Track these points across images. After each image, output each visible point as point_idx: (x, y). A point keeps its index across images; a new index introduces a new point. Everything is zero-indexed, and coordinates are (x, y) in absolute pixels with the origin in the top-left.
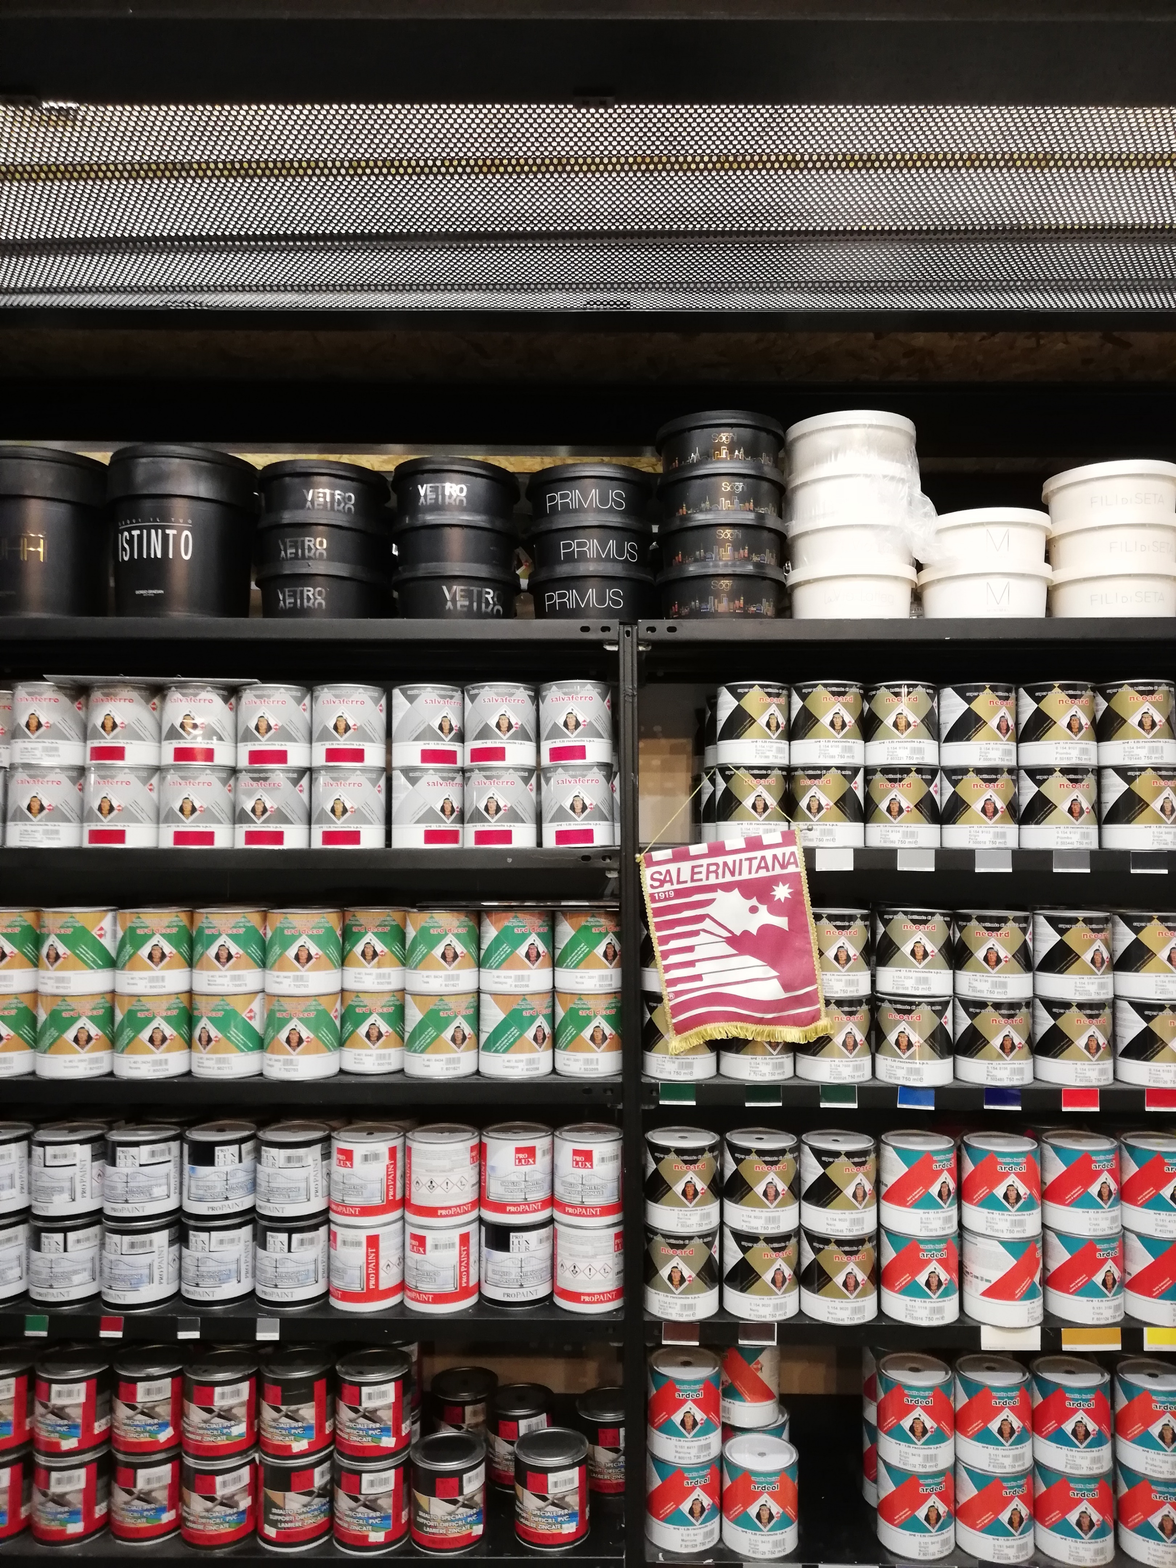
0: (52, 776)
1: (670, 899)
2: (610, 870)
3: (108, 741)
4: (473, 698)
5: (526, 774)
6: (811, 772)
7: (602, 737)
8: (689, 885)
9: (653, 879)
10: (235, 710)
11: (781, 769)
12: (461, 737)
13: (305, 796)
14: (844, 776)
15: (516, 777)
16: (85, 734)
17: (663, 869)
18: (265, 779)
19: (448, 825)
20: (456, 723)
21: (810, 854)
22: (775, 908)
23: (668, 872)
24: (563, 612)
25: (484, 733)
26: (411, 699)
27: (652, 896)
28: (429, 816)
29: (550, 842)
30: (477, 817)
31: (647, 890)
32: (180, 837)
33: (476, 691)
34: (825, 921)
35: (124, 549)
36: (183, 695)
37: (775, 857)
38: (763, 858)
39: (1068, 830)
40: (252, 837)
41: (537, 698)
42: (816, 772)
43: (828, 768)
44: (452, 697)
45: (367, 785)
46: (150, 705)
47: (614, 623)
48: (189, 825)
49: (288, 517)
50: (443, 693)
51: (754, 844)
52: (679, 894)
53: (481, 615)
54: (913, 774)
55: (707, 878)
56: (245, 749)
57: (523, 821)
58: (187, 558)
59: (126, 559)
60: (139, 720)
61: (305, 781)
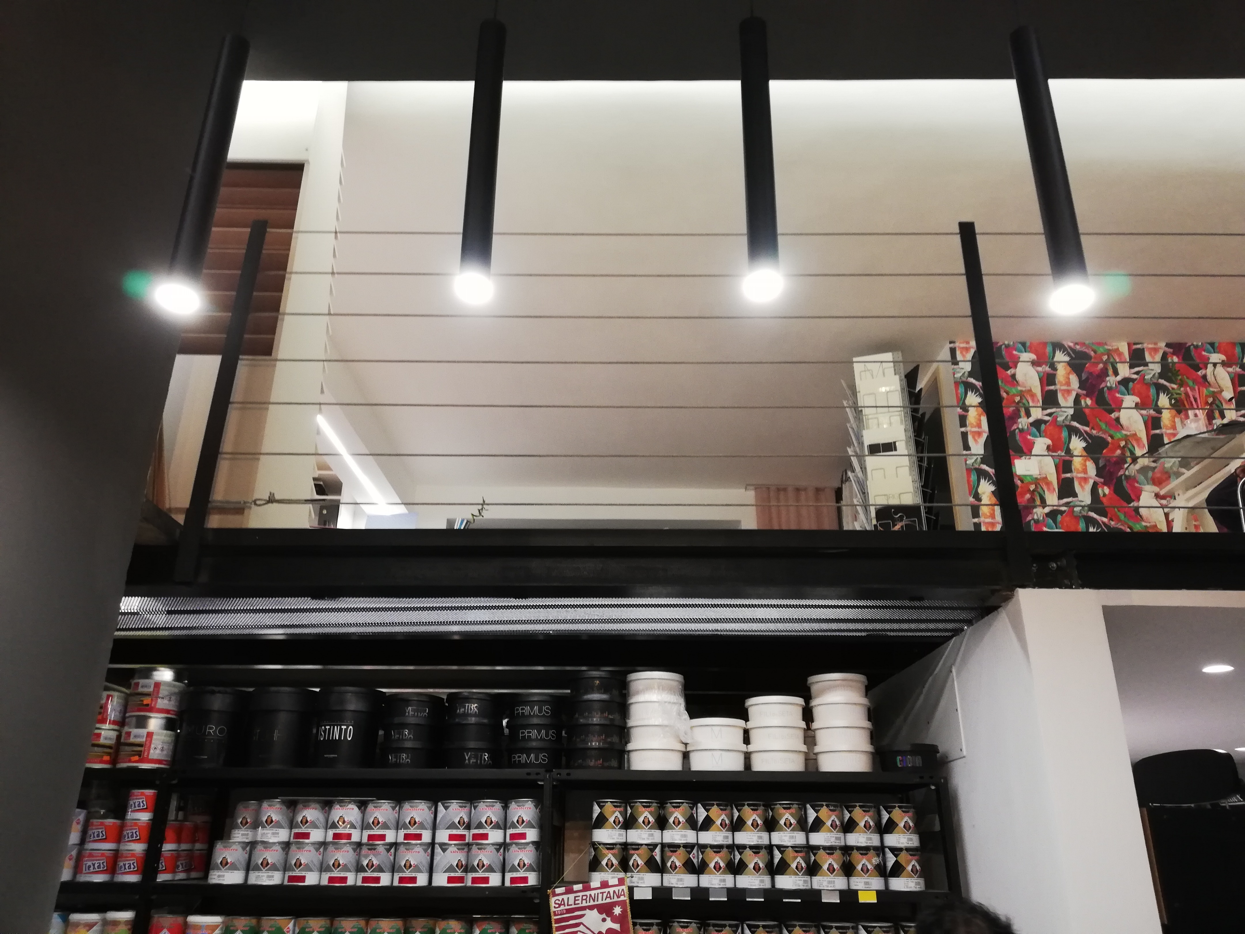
0: (274, 848)
1: (563, 914)
2: (536, 898)
3: (303, 830)
4: (475, 808)
5: (498, 847)
6: (634, 847)
7: (534, 827)
8: (573, 906)
9: (555, 903)
10: (363, 813)
11: (621, 844)
12: (468, 827)
13: (392, 858)
14: (649, 849)
15: (492, 848)
16: (292, 825)
17: (560, 898)
18: (375, 849)
19: (459, 874)
20: (466, 820)
21: (631, 890)
22: (615, 920)
23: (563, 899)
24: (520, 765)
25: (480, 826)
26: (446, 808)
27: (554, 912)
28: (450, 869)
29: (508, 883)
30: (473, 870)
31: (553, 909)
32: (331, 879)
33: (477, 804)
34: (638, 927)
35: (321, 734)
36: (341, 806)
37: (614, 892)
38: (609, 892)
39: (753, 878)
40: (365, 880)
41: (506, 808)
42: (637, 846)
43: (642, 845)
44: (465, 807)
45: (422, 852)
46: (324, 811)
47: (542, 771)
48: (336, 874)
49: (397, 720)
50: (461, 805)
51: (604, 885)
52: (568, 911)
53: (481, 766)
54: (682, 848)
55: (582, 903)
56: (366, 833)
57: (495, 872)
58: (349, 739)
59: (322, 739)
60: (318, 819)
61: (393, 850)
